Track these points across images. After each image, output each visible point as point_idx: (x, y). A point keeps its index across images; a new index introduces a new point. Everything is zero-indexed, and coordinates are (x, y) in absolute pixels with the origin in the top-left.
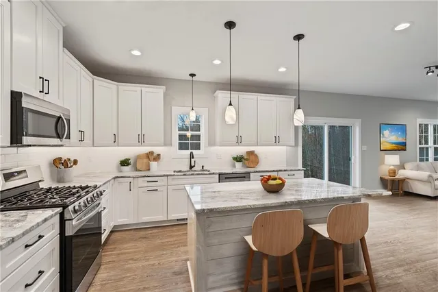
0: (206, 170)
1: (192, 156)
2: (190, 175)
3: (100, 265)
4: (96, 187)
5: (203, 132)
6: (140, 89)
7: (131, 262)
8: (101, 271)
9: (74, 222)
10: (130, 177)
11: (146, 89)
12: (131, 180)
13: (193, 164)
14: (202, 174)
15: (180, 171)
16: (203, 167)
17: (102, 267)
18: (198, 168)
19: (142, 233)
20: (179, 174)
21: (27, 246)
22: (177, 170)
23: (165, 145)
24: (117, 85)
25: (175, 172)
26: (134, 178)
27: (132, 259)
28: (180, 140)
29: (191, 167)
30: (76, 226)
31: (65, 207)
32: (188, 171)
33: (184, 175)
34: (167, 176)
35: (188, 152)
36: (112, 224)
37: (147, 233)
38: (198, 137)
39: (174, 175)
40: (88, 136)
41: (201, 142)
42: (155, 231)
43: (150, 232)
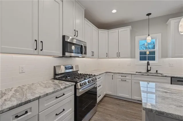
0: (160, 74)
1: (148, 64)
2: (146, 75)
3: (96, 111)
4: (95, 76)
5: (157, 49)
6: (118, 30)
7: (109, 116)
8: (96, 115)
9: (80, 90)
10: (112, 73)
11: (121, 30)
12: (113, 74)
13: (149, 69)
14: (155, 76)
15: (140, 73)
16: (157, 71)
17: (97, 113)
18: (153, 71)
19: (117, 102)
20: (139, 74)
21: (56, 98)
22: (138, 71)
23: (131, 58)
24: (108, 31)
25: (137, 72)
26: (114, 73)
27: (110, 115)
28: (140, 55)
29: (148, 71)
30: (81, 92)
31: (76, 83)
32: (145, 73)
33: (142, 75)
34: (132, 74)
35: (146, 62)
36: (105, 93)
37: (120, 102)
38: (154, 53)
39: (135, 74)
40: (96, 54)
41: (156, 55)
42: (124, 102)
43: (122, 102)
